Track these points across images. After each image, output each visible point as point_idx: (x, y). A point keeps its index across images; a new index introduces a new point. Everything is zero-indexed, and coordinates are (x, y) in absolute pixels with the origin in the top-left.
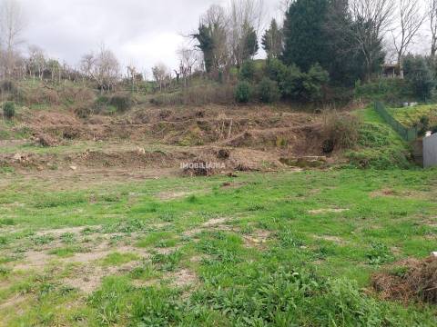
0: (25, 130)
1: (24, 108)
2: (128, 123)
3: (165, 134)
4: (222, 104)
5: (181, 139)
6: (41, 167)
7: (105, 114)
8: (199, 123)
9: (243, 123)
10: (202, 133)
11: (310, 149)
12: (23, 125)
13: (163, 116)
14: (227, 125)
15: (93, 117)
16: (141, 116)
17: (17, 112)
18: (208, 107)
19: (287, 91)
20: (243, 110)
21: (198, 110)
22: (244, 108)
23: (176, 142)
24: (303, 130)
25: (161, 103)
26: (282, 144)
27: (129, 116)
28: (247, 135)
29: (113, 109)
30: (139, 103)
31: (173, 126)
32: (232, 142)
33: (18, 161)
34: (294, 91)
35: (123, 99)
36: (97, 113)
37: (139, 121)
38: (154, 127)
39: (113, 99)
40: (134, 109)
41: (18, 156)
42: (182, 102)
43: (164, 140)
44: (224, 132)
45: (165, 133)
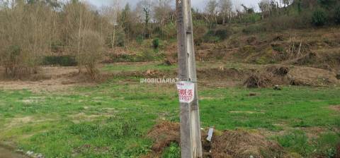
0: (163, 55)
1: (165, 41)
2: (225, 47)
3: (248, 55)
4: (300, 28)
5: (258, 59)
7: (212, 42)
8: (273, 45)
9: (312, 44)
10: (275, 53)
12: (163, 52)
13: (249, 42)
14: (297, 46)
15: (203, 44)
16: (234, 42)
17: (160, 44)
18: (286, 32)
21: (277, 35)
22: (321, 30)
23: (254, 62)
25: (250, 32)
27: (226, 43)
28: (311, 54)
29: (217, 38)
30: (235, 33)
31: (254, 49)
32: (299, 60)
33: (149, 75)
35: (224, 31)
36: (206, 42)
37: (233, 46)
38: (240, 50)
39: (217, 32)
40: (230, 38)
41: (149, 72)
42: (265, 30)
43: (246, 60)
44: (294, 53)
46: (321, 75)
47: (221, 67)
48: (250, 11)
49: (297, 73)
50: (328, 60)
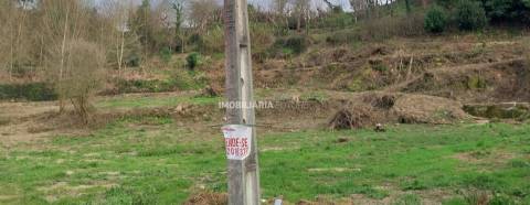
0: (203, 79)
1: (207, 57)
2: (301, 66)
3: (335, 78)
4: (409, 36)
5: (349, 83)
6: (197, 119)
7: (281, 57)
8: (371, 62)
9: (427, 59)
10: (375, 74)
11: (520, 91)
12: (203, 74)
13: (336, 56)
14: (406, 63)
15: (268, 61)
16: (314, 58)
17: (199, 62)
18: (390, 41)
19: (500, 12)
20: (437, 41)
21: (377, 46)
22: (439, 39)
23: (345, 88)
24: (510, 65)
25: (337, 41)
26: (478, 85)
27: (303, 58)
28: (427, 75)
29: (289, 51)
30: (316, 43)
31: (344, 67)
32: (410, 84)
33: (179, 113)
34: (509, 11)
35: (299, 40)
36: (273, 57)
37: (313, 63)
38: (324, 71)
39: (289, 41)
40: (309, 50)
41: (179, 108)
42: (359, 39)
43: (332, 85)
44: (402, 73)
45: (335, 76)
46: (441, 106)
47: (296, 97)
48: (337, 9)
49: (408, 104)
50: (451, 83)
